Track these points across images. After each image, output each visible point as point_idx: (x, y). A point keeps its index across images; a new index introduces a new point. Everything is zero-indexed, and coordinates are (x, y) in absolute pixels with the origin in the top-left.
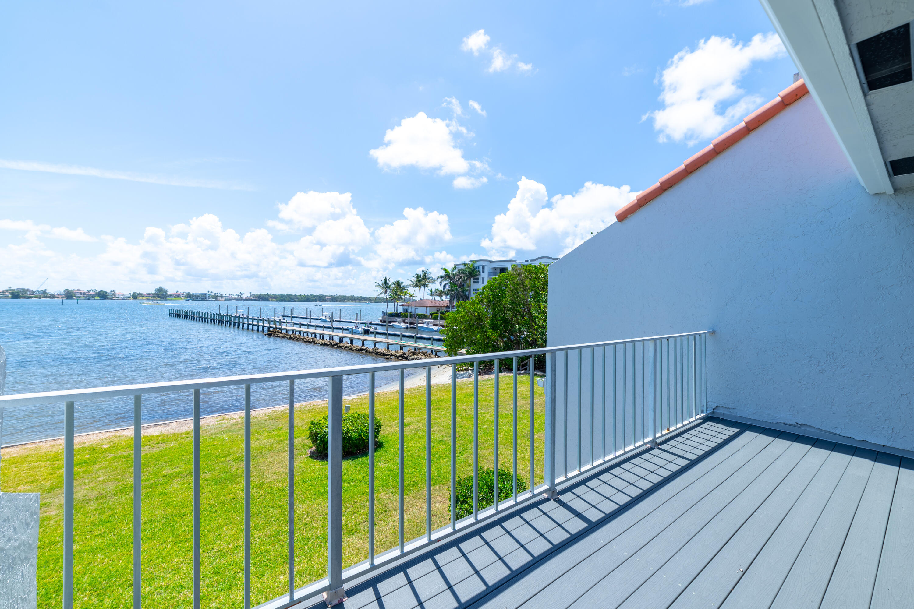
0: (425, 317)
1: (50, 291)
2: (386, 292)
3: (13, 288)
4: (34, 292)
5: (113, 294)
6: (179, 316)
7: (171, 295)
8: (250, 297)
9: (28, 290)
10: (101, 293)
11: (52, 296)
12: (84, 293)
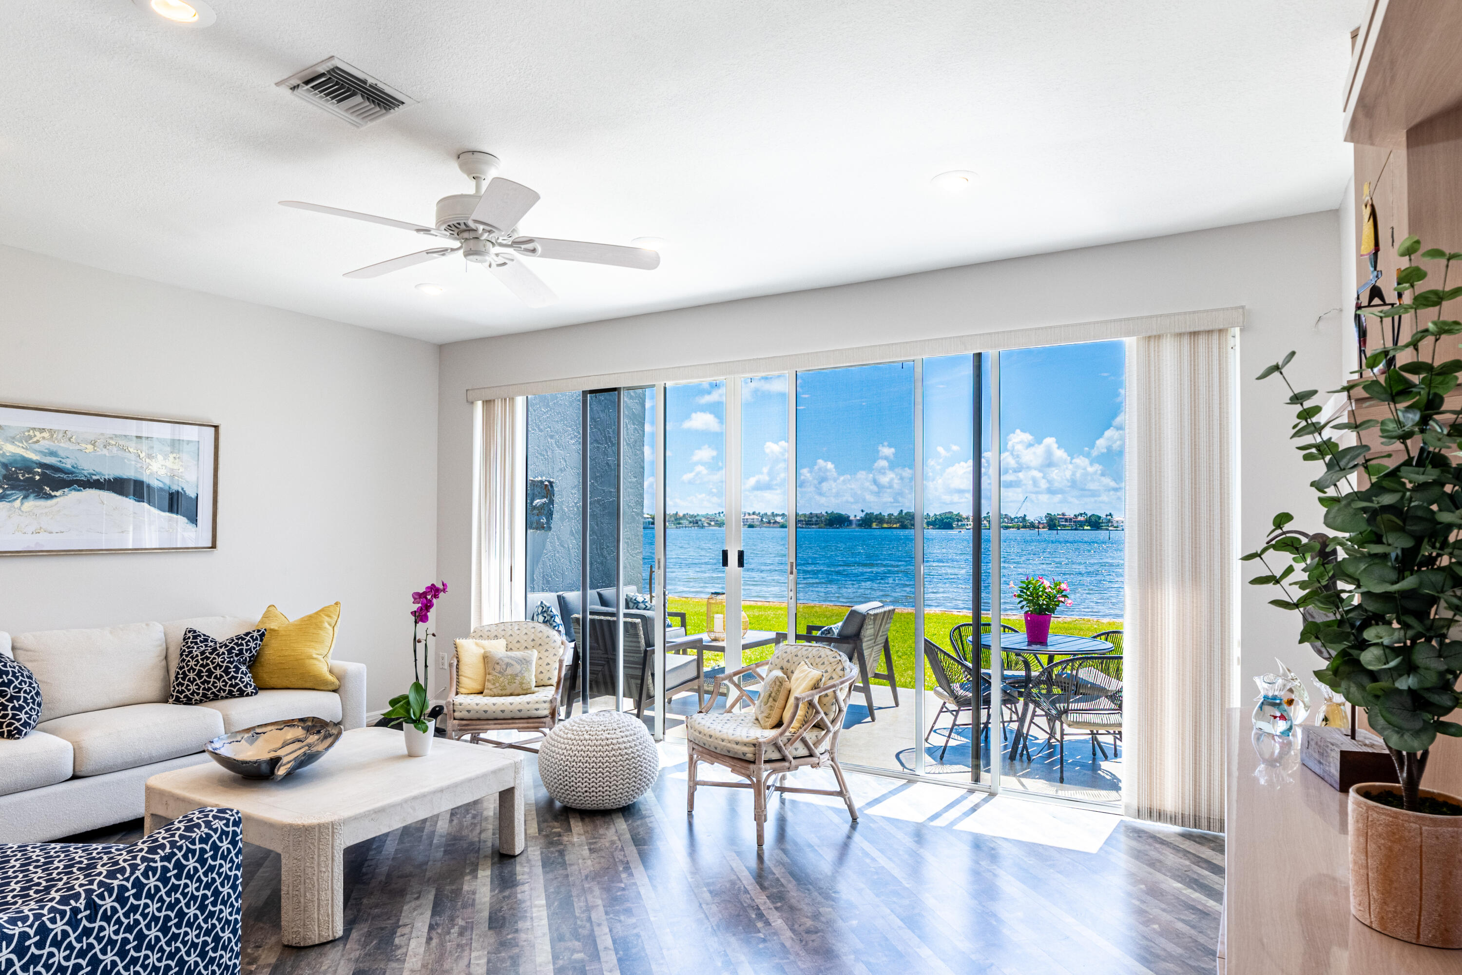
5: (1109, 521)
10: (1093, 519)
11: (1032, 526)
12: (1071, 519)
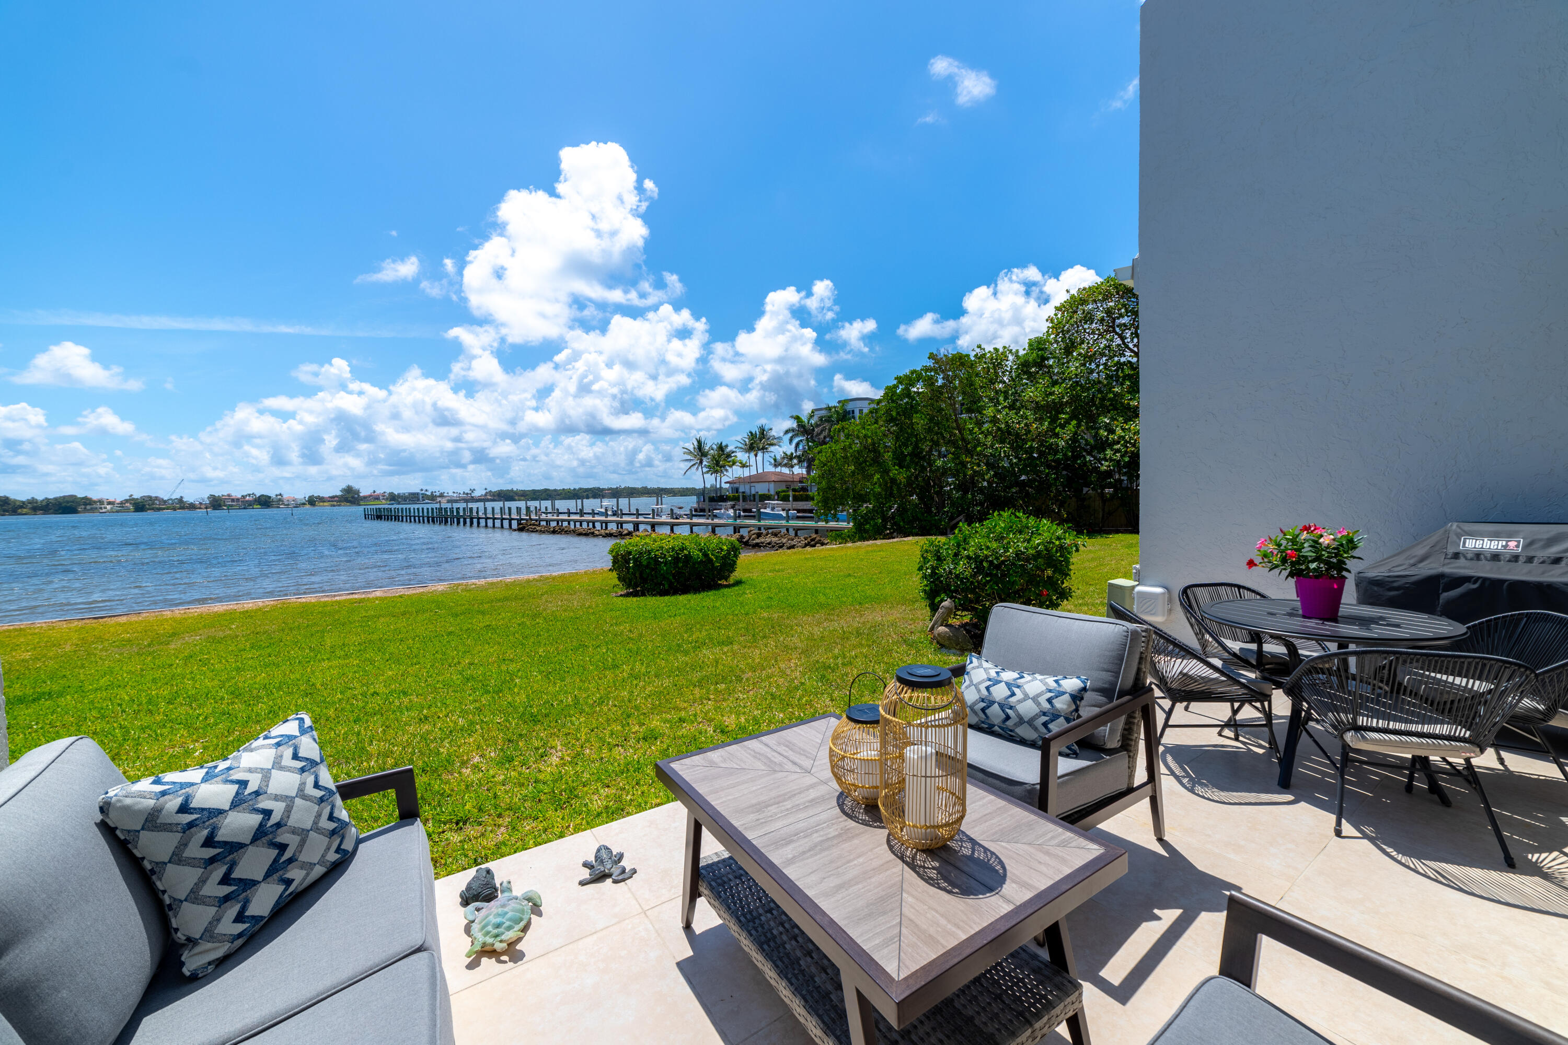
0: (769, 497)
1: (189, 498)
2: (701, 462)
3: (134, 497)
4: (165, 502)
5: (280, 500)
6: (379, 517)
7: (365, 497)
8: (486, 495)
9: (157, 498)
10: (263, 499)
11: (192, 507)
12: (238, 500)
